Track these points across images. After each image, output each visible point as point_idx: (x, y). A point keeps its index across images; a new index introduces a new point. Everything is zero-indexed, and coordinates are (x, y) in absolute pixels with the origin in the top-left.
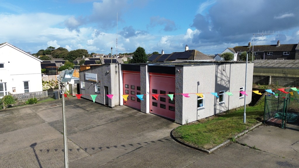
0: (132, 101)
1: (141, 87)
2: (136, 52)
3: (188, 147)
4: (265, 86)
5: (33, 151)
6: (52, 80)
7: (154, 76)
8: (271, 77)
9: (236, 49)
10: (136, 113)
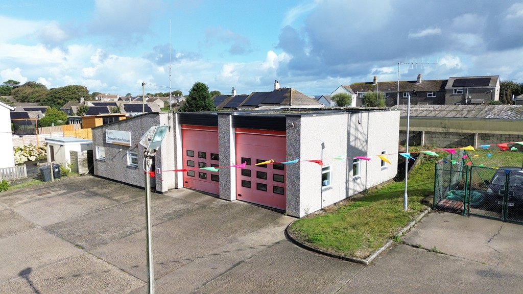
0: (200, 179)
1: (220, 153)
2: (192, 92)
3: (326, 257)
4: (416, 147)
5: (28, 284)
6: (30, 145)
7: (243, 135)
8: (424, 133)
9: (355, 88)
10: (211, 202)
